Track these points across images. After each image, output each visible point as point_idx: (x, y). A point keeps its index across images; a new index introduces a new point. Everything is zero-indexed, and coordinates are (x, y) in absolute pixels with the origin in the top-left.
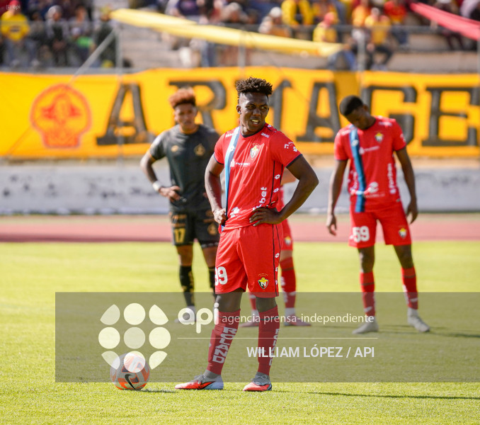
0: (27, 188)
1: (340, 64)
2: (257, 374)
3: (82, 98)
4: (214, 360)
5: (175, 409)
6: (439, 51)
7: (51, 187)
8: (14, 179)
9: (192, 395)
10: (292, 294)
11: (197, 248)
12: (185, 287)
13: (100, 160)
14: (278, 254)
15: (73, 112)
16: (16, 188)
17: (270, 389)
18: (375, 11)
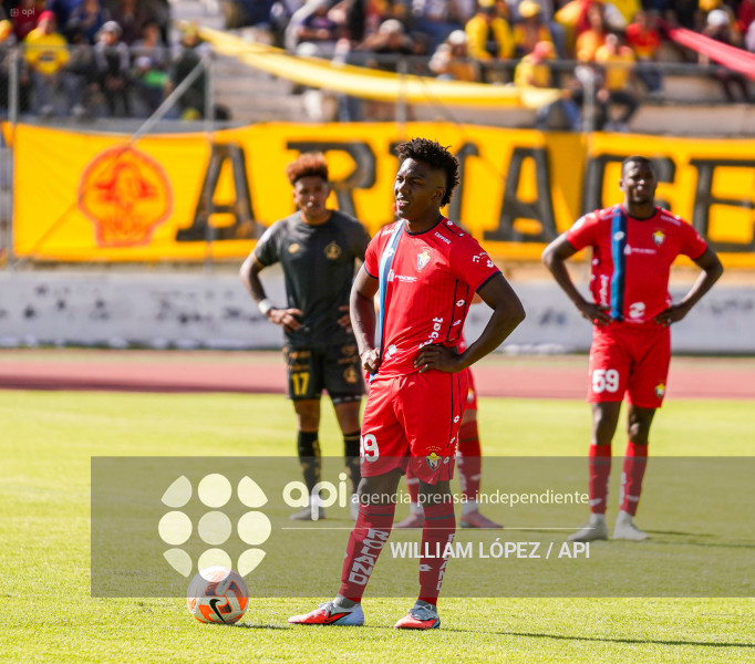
0: (61, 305)
1: (555, 120)
2: (418, 603)
3: (157, 169)
4: (352, 579)
5: (287, 655)
6: (711, 103)
7: (100, 304)
8: (41, 291)
9: (314, 634)
10: (475, 478)
11: (327, 405)
12: (306, 465)
13: (176, 265)
14: (458, 417)
15: (145, 191)
16: (44, 304)
17: (437, 627)
18: (612, 39)
